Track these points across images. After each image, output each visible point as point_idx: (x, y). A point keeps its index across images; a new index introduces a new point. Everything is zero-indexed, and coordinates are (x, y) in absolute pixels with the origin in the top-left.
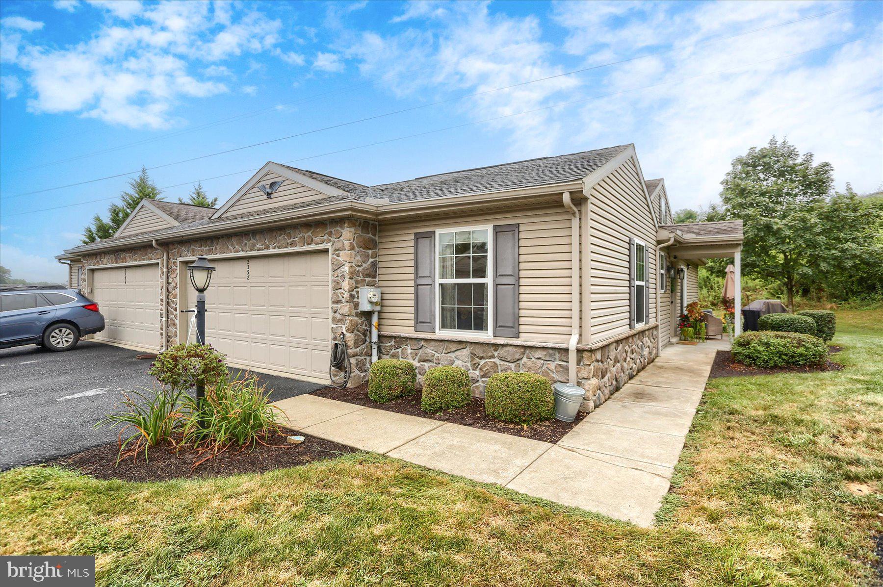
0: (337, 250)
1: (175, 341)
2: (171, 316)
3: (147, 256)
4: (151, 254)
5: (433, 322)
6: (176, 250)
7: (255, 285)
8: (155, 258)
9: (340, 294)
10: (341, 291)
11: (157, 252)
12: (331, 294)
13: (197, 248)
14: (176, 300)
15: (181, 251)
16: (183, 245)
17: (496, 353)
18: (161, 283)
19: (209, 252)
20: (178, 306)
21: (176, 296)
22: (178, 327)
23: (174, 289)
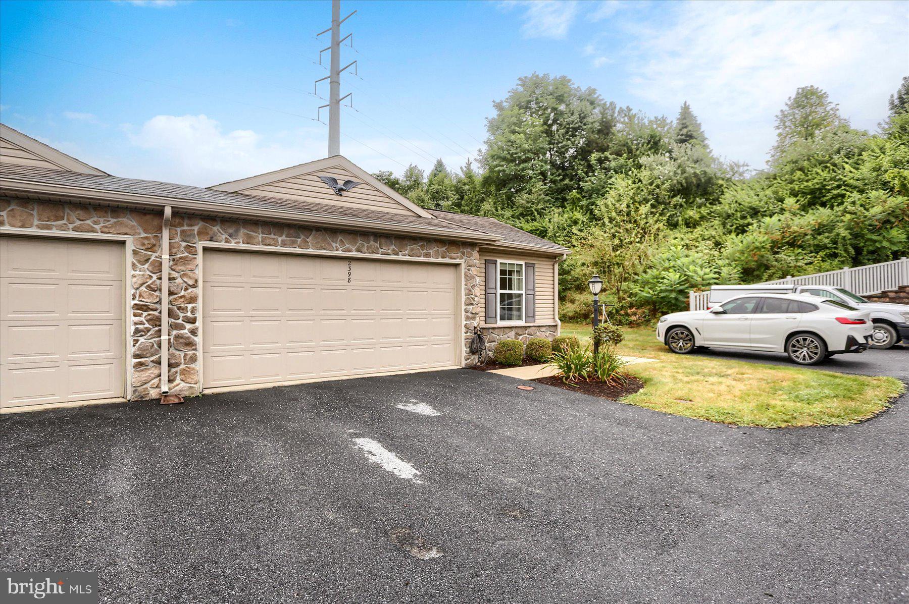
0: (469, 266)
1: (194, 369)
2: (177, 332)
3: (64, 222)
4: (88, 222)
5: (496, 317)
6: (193, 228)
7: (361, 288)
8: (106, 230)
9: (472, 298)
10: (473, 296)
11: (115, 220)
12: (463, 298)
13: (261, 235)
14: (196, 307)
15: (212, 232)
16: (215, 223)
17: (527, 332)
18: (134, 276)
19: (293, 244)
20: (199, 315)
21: (193, 300)
22: (200, 347)
23: (186, 289)
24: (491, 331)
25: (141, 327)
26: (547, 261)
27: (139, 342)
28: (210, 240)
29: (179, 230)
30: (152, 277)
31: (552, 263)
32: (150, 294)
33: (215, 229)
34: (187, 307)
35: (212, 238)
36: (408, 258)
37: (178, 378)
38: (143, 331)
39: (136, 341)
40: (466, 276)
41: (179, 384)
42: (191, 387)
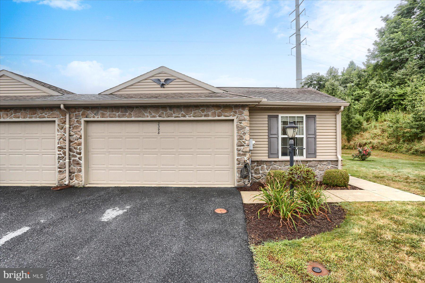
0: (241, 120)
1: (80, 175)
2: (74, 158)
3: (36, 115)
4: (43, 114)
5: (278, 153)
6: (80, 112)
7: (166, 137)
8: (49, 117)
9: (243, 142)
10: (243, 140)
11: (52, 112)
12: (236, 141)
13: (109, 113)
14: (80, 147)
15: (87, 114)
16: (88, 109)
17: (307, 164)
18: (58, 135)
19: (123, 116)
20: (83, 151)
21: (80, 144)
22: (83, 165)
23: (77, 140)
24: (273, 163)
25: (60, 156)
26: (329, 113)
27: (60, 162)
28: (86, 117)
29: (74, 114)
30: (64, 135)
31: (335, 114)
32: (63, 142)
33: (89, 112)
34: (77, 148)
35: (87, 116)
36: (192, 118)
37: (74, 178)
38: (61, 158)
39: (59, 162)
40: (238, 127)
41: (75, 181)
42: (79, 183)
